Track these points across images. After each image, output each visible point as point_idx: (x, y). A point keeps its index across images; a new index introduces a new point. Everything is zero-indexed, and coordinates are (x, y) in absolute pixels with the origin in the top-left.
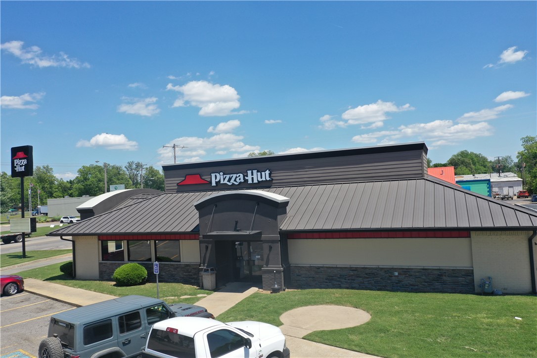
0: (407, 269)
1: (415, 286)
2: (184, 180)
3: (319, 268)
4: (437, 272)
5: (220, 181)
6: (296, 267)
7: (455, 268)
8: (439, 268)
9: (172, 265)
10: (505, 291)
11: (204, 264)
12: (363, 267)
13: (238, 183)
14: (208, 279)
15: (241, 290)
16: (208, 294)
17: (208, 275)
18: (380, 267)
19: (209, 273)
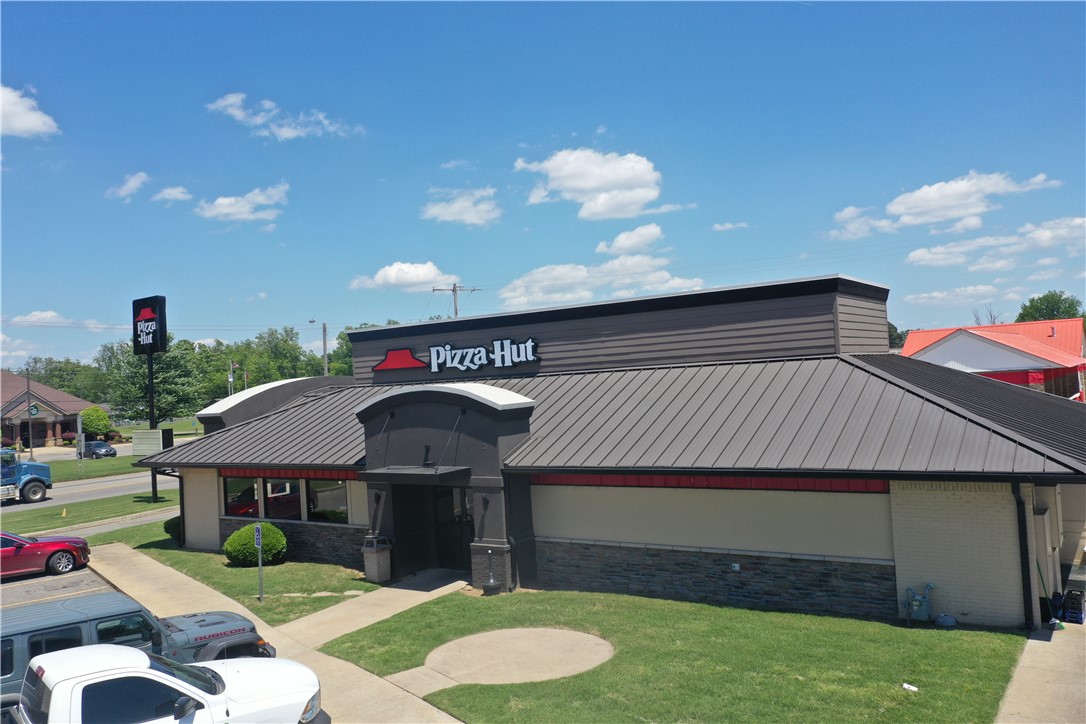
0: (757, 558)
1: (773, 595)
2: (383, 361)
3: (587, 547)
4: (820, 568)
5: (445, 362)
6: (546, 542)
7: (856, 561)
8: (821, 559)
9: (334, 529)
10: (962, 619)
11: (374, 531)
12: (670, 548)
13: (476, 367)
14: (375, 561)
15: (428, 588)
16: (367, 590)
17: (372, 552)
18: (703, 550)
19: (374, 550)
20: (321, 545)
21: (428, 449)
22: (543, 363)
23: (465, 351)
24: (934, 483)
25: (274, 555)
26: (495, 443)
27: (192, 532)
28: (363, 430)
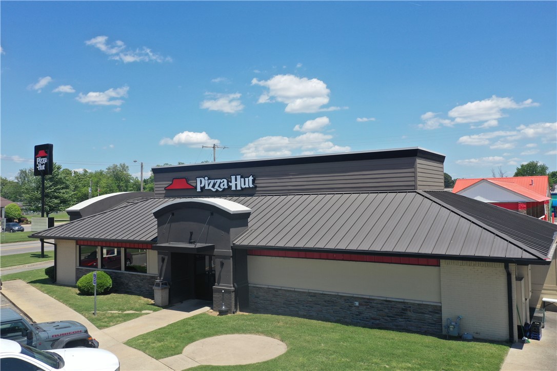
0: (368, 299)
1: (376, 320)
2: (171, 184)
3: (277, 290)
4: (402, 306)
5: (204, 186)
6: (254, 287)
7: (421, 303)
8: (402, 301)
9: (139, 276)
10: (476, 336)
11: (160, 277)
12: (321, 292)
13: (222, 190)
14: (160, 294)
15: (188, 310)
16: (155, 311)
17: (158, 290)
18: (339, 294)
19: (160, 288)
20: (131, 284)
21: (191, 233)
22: (258, 189)
23: (216, 181)
24: (464, 262)
25: (105, 289)
26: (228, 232)
27: (60, 275)
28: (156, 223)
